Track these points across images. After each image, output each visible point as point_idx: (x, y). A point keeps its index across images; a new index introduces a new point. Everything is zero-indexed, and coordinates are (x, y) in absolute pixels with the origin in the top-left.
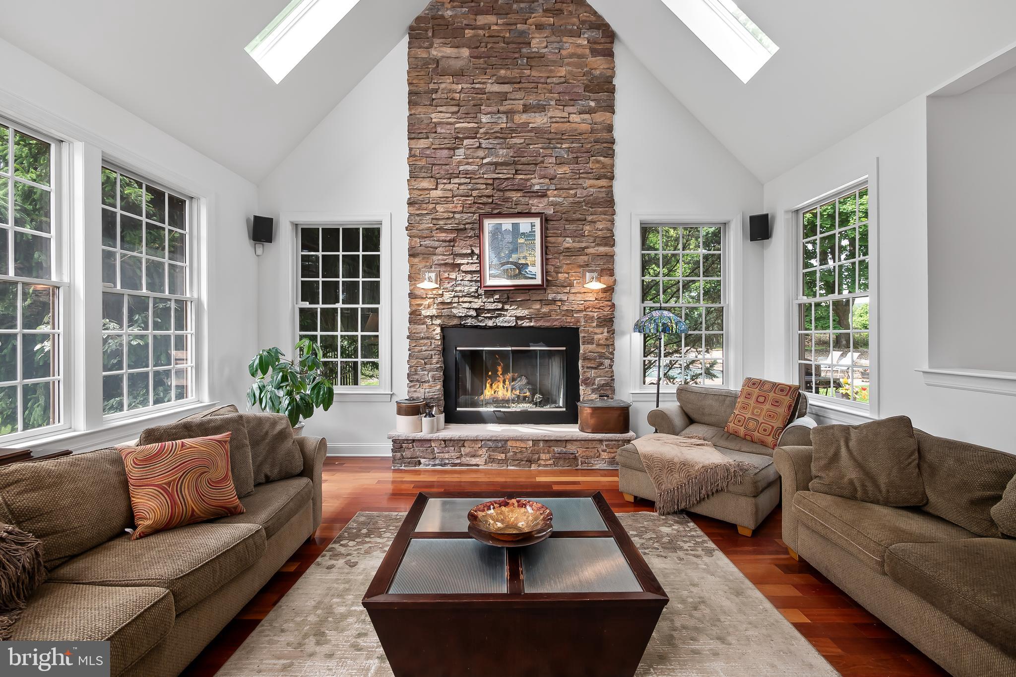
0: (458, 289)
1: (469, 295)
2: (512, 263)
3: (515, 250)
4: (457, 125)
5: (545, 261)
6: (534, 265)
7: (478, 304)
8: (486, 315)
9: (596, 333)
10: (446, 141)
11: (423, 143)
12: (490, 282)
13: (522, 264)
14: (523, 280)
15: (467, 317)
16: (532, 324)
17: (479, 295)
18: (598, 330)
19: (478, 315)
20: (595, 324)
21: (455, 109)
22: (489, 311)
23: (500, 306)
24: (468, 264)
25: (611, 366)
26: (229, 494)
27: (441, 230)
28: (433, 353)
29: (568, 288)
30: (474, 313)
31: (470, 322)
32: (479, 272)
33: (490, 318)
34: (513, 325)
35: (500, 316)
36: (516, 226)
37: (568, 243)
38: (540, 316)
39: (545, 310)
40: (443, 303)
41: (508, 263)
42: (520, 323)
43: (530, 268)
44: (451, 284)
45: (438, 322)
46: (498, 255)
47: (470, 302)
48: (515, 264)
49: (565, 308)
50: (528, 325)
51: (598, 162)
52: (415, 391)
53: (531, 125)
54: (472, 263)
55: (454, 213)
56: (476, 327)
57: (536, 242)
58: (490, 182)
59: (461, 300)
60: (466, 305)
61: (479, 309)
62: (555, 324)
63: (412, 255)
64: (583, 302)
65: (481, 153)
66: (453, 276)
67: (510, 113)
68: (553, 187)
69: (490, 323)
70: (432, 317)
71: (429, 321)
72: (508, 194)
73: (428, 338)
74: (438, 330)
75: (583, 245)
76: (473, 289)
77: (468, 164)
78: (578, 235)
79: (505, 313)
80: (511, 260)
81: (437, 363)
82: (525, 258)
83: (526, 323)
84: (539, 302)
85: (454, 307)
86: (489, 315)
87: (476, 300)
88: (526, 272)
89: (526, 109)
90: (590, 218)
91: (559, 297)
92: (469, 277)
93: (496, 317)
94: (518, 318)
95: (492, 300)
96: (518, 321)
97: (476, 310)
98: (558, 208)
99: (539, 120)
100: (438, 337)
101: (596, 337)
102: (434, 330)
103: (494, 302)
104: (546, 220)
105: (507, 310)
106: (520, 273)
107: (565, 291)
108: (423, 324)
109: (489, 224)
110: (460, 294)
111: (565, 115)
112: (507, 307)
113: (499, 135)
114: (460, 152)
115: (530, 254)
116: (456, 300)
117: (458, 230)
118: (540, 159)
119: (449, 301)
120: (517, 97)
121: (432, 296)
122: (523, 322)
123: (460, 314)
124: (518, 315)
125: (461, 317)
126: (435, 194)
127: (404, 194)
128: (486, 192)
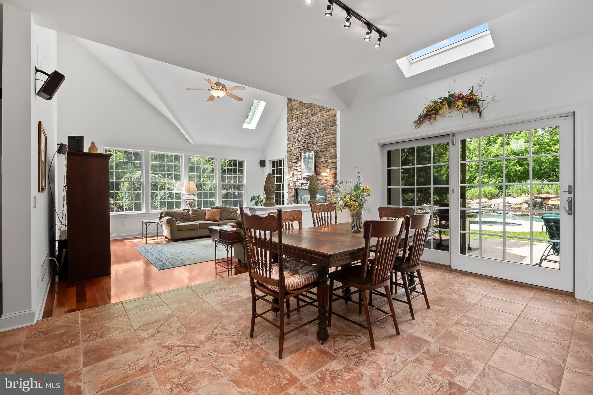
1: (299, 179)
3: (308, 163)
4: (297, 125)
5: (316, 166)
6: (313, 168)
7: (302, 181)
9: (330, 191)
10: (295, 131)
11: (290, 133)
12: (304, 174)
13: (310, 168)
14: (311, 173)
17: (302, 179)
18: (331, 190)
20: (329, 188)
21: (296, 120)
22: (304, 184)
23: (306, 182)
26: (218, 218)
27: (294, 159)
28: (293, 197)
30: (301, 185)
31: (300, 187)
32: (301, 171)
33: (305, 186)
36: (309, 155)
37: (323, 159)
44: (296, 176)
45: (293, 187)
46: (305, 165)
49: (322, 182)
51: (330, 129)
53: (314, 120)
55: (297, 153)
56: (302, 189)
57: (313, 160)
58: (304, 142)
60: (299, 182)
61: (302, 183)
62: (320, 188)
63: (289, 168)
64: (326, 180)
65: (302, 133)
66: (296, 173)
67: (308, 118)
68: (318, 140)
69: (304, 188)
70: (292, 186)
72: (308, 145)
73: (291, 193)
74: (294, 190)
75: (326, 159)
76: (300, 177)
77: (299, 137)
78: (326, 156)
80: (308, 167)
81: (293, 200)
82: (311, 166)
85: (296, 183)
88: (311, 170)
89: (312, 115)
90: (328, 150)
91: (320, 178)
92: (299, 173)
95: (304, 180)
98: (320, 148)
99: (315, 118)
100: (293, 192)
101: (330, 192)
104: (316, 153)
107: (322, 176)
108: (291, 188)
109: (303, 155)
111: (322, 114)
112: (308, 182)
113: (306, 126)
114: (298, 134)
115: (312, 164)
117: (297, 159)
118: (315, 131)
119: (295, 181)
120: (310, 112)
121: (292, 180)
125: (298, 186)
126: (293, 148)
127: (286, 149)
128: (303, 145)
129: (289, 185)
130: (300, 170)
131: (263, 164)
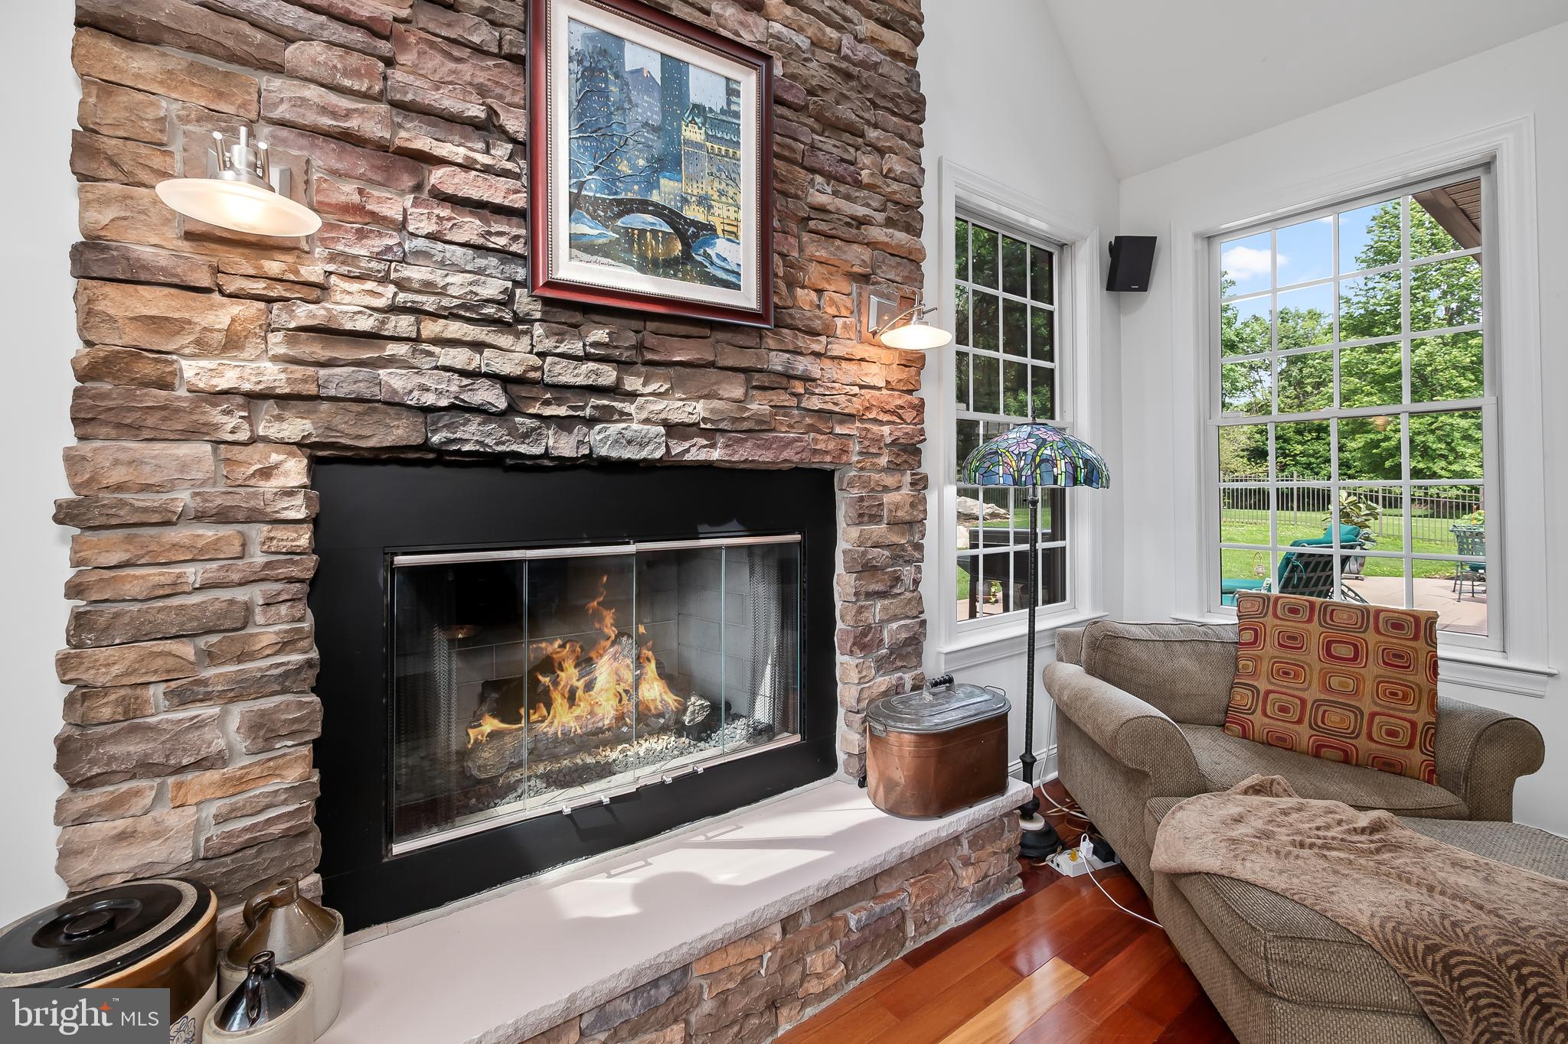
0: (416, 273)
1: (466, 311)
2: (659, 211)
3: (668, 162)
6: (733, 236)
7: (511, 356)
8: (548, 411)
9: (886, 489)
12: (571, 268)
13: (694, 223)
14: (698, 285)
15: (460, 408)
16: (716, 455)
17: (518, 319)
18: (889, 480)
19: (512, 410)
20: (883, 461)
22: (561, 393)
23: (608, 375)
24: (467, 166)
25: (916, 582)
28: (256, 594)
29: (823, 339)
30: (493, 397)
31: (472, 435)
32: (524, 217)
33: (564, 424)
34: (658, 455)
35: (605, 416)
36: (673, 70)
37: (822, 193)
38: (746, 425)
39: (759, 406)
40: (326, 332)
41: (643, 206)
42: (677, 448)
43: (721, 247)
44: (377, 244)
45: (296, 427)
46: (605, 161)
47: (478, 346)
48: (672, 217)
49: (815, 403)
50: (702, 456)
54: (487, 169)
57: (742, 153)
59: (431, 328)
60: (459, 357)
61: (520, 380)
62: (786, 454)
64: (856, 389)
66: (391, 205)
69: (565, 446)
70: (249, 401)
71: (229, 423)
73: (223, 517)
74: (294, 473)
75: (858, 211)
76: (492, 288)
78: (844, 178)
79: (629, 408)
80: (655, 197)
81: (285, 645)
82: (703, 202)
83: (698, 452)
84: (742, 376)
85: (391, 362)
86: (562, 411)
87: (505, 340)
88: (707, 256)
90: (869, 135)
91: (802, 364)
92: (470, 228)
93: (591, 422)
94: (675, 430)
95: (575, 347)
96: (672, 443)
97: (505, 381)
98: (797, 67)
100: (297, 509)
101: (887, 498)
102: (266, 473)
103: (588, 357)
105: (633, 395)
106: (687, 256)
107: (816, 347)
108: (191, 434)
109: (570, 21)
110: (429, 302)
112: (632, 383)
115: (721, 193)
116: (404, 324)
119: (365, 324)
121: (258, 287)
122: (687, 445)
123: (429, 399)
124: (676, 417)
125: (426, 410)
129: (147, 369)
130: (502, 192)
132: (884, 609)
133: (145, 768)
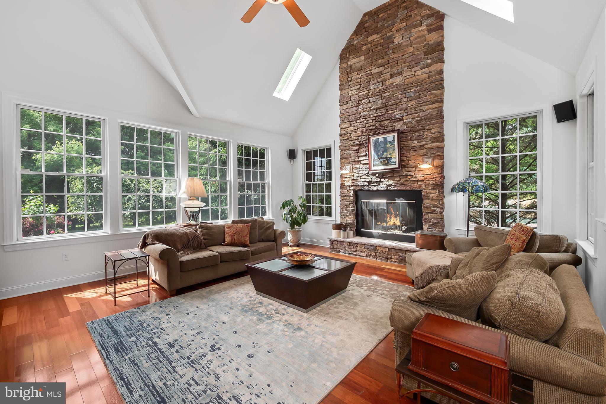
0: (360, 172)
1: (364, 175)
2: (384, 158)
3: (385, 151)
4: (359, 94)
5: (400, 155)
6: (395, 158)
7: (369, 179)
8: (372, 185)
9: (431, 193)
10: (355, 103)
11: (345, 107)
12: (374, 168)
13: (389, 158)
14: (390, 166)
15: (364, 186)
16: (396, 188)
17: (369, 175)
18: (432, 191)
19: (369, 185)
20: (430, 188)
21: (358, 87)
22: (374, 182)
23: (379, 180)
24: (364, 160)
25: (442, 212)
27: (353, 145)
28: (350, 202)
29: (414, 168)
30: (367, 184)
31: (365, 188)
32: (368, 164)
33: (375, 186)
34: (385, 189)
35: (379, 184)
36: (385, 139)
37: (415, 143)
38: (399, 184)
39: (402, 181)
40: (353, 180)
41: (382, 158)
42: (389, 188)
43: (393, 159)
44: (357, 170)
45: (352, 188)
46: (377, 154)
47: (365, 179)
48: (386, 158)
49: (412, 179)
50: (393, 189)
51: (432, 94)
52: (343, 220)
53: (394, 84)
54: (366, 160)
55: (358, 136)
56: (369, 190)
57: (395, 145)
58: (374, 118)
59: (361, 177)
60: (363, 180)
61: (369, 182)
62: (407, 188)
63: (342, 159)
64: (423, 176)
65: (370, 105)
66: (358, 166)
67: (383, 82)
68: (406, 114)
69: (375, 188)
70: (349, 186)
71: (348, 188)
72: (383, 123)
73: (348, 196)
74: (352, 192)
75: (423, 143)
76: (367, 172)
77: (364, 111)
78: (420, 138)
79: (382, 183)
80: (383, 156)
81: (352, 207)
82: (390, 154)
83: (392, 188)
84: (399, 177)
85: (358, 181)
86: (374, 184)
87: (368, 177)
88: (391, 161)
89: (392, 76)
90: (427, 128)
91: (409, 174)
92: (365, 166)
93: (377, 185)
94: (388, 186)
95: (375, 177)
96: (388, 187)
97: (368, 182)
98: (408, 125)
99: (398, 80)
100: (352, 195)
101: (431, 195)
102: (350, 192)
103: (376, 178)
104: (401, 133)
105: (382, 182)
106: (388, 162)
107: (413, 170)
108: (346, 189)
109: (373, 139)
110: (361, 175)
111: (413, 73)
112: (382, 180)
113: (378, 94)
114: (361, 107)
115: (392, 152)
116: (359, 178)
117: (360, 145)
118: (399, 101)
119: (356, 178)
120: (387, 71)
121: (349, 177)
122: (390, 187)
123: (361, 185)
124: (388, 184)
125: (361, 186)
126: (350, 129)
127: (338, 131)
128: (372, 124)
129: (344, 184)
130: (367, 162)
131: (292, 155)
132: (431, 216)
133: (344, 215)
